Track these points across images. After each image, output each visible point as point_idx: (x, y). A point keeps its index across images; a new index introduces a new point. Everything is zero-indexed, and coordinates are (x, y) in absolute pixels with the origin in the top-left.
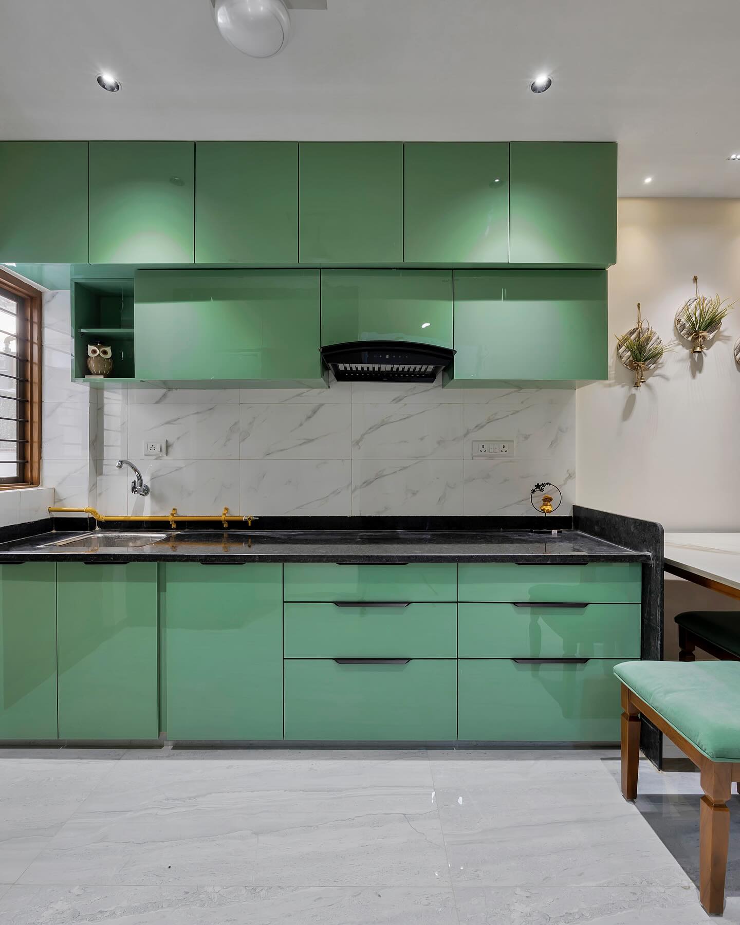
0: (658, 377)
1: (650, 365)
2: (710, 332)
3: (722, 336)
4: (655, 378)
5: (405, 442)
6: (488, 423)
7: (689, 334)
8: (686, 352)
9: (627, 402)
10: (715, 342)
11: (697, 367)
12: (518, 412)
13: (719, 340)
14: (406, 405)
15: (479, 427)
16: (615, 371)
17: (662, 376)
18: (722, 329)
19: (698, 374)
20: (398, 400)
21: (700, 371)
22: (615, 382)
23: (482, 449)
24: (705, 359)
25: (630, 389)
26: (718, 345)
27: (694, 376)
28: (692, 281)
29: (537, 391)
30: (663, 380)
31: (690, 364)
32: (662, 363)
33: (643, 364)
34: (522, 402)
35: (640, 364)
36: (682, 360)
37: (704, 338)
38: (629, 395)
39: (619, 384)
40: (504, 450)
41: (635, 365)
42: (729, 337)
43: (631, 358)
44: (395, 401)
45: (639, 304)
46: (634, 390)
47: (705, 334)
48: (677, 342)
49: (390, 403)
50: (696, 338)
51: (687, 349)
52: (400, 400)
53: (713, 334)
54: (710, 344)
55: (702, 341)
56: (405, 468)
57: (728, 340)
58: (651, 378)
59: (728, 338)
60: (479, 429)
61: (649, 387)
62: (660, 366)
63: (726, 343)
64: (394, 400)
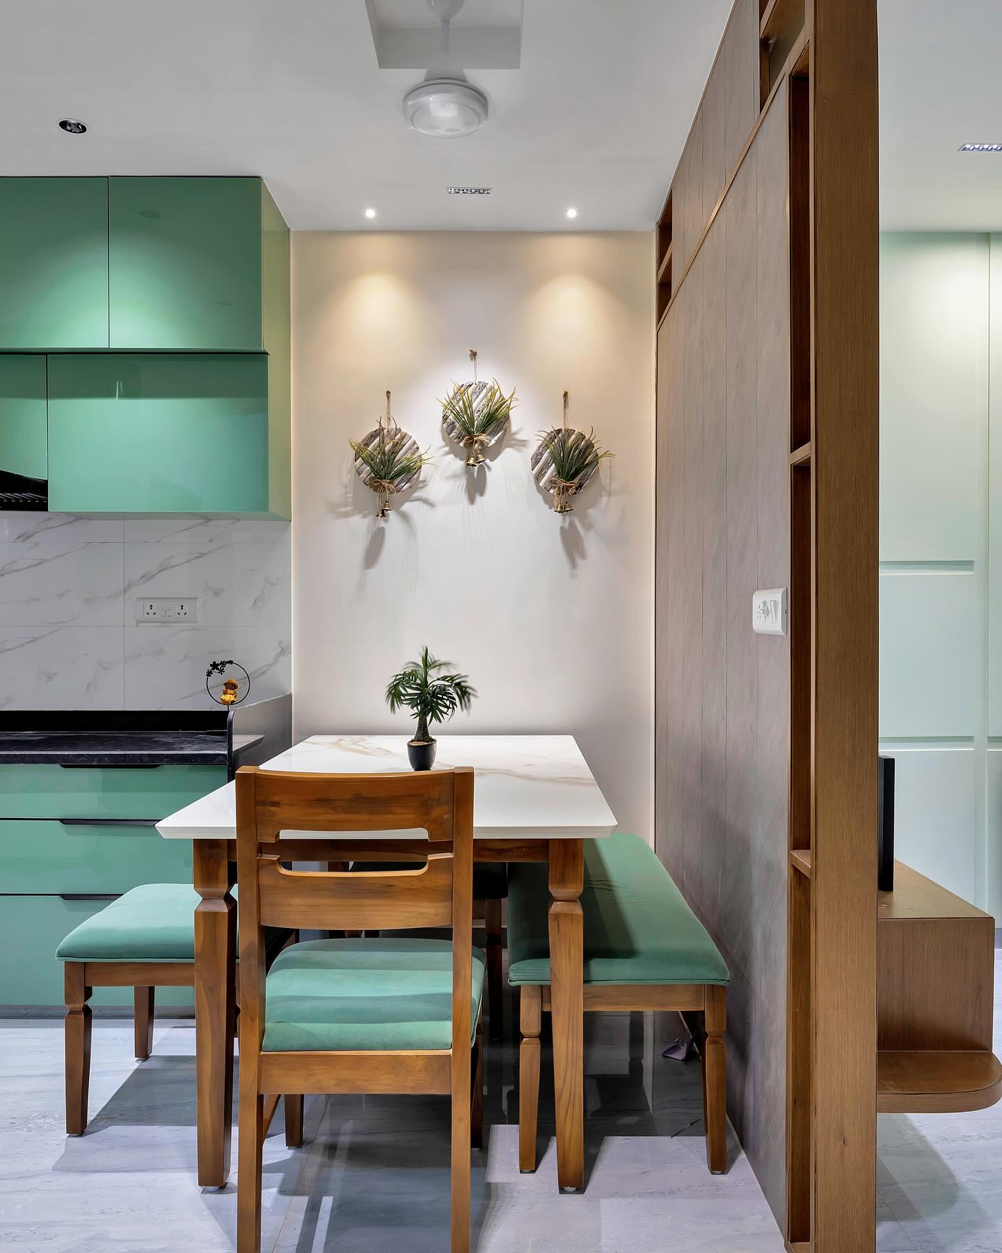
0: (418, 502)
1: (403, 485)
2: (493, 434)
3: (515, 440)
4: (414, 503)
5: (37, 600)
6: (160, 571)
7: (460, 438)
8: (459, 464)
9: (372, 538)
10: (504, 449)
11: (476, 487)
12: (205, 554)
13: (511, 446)
14: (36, 544)
15: (147, 577)
16: (354, 492)
17: (425, 501)
18: (514, 428)
19: (478, 499)
20: (25, 537)
21: (482, 494)
22: (354, 510)
23: (150, 611)
24: (488, 474)
25: (375, 521)
26: (508, 453)
27: (472, 500)
28: (469, 358)
29: (233, 523)
30: (424, 507)
31: (465, 482)
32: (424, 481)
33: (390, 483)
34: (211, 541)
35: (385, 483)
36: (454, 476)
37: (482, 443)
38: (374, 529)
39: (359, 513)
40: (182, 612)
41: (376, 484)
42: (525, 441)
43: (373, 475)
44: (20, 539)
45: (388, 392)
46: (382, 523)
47: (483, 437)
48: (447, 449)
49: (13, 542)
50: (470, 443)
51: (461, 460)
52: (29, 537)
53: (496, 438)
54: (494, 453)
55: (480, 448)
56: (37, 639)
57: (524, 446)
58: (407, 503)
59: (523, 443)
60: (148, 580)
61: (405, 517)
62: (421, 486)
63: (519, 450)
64: (19, 537)
